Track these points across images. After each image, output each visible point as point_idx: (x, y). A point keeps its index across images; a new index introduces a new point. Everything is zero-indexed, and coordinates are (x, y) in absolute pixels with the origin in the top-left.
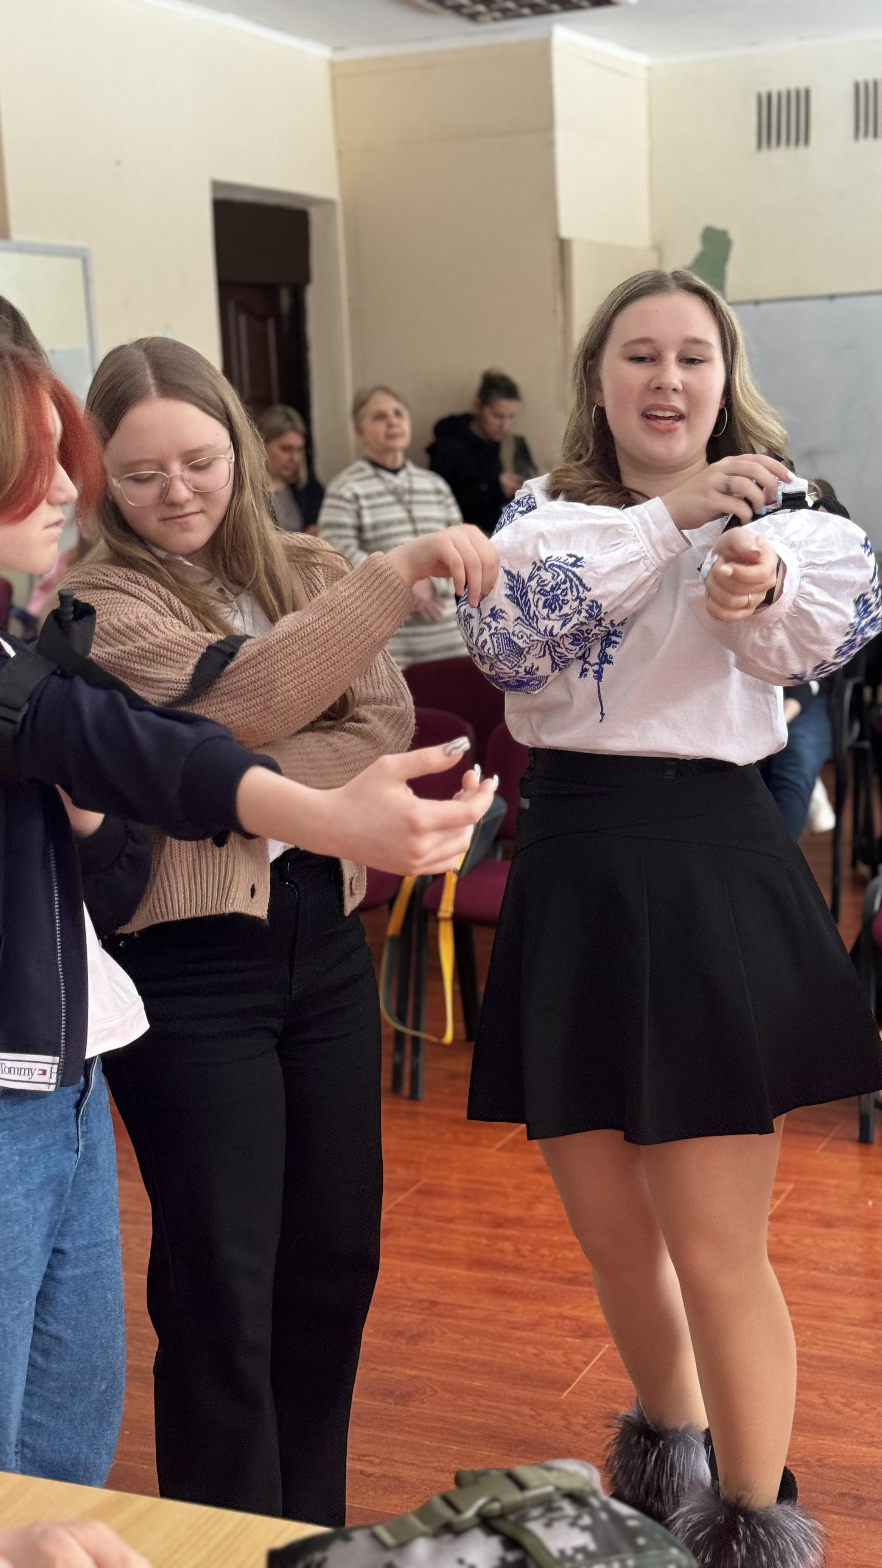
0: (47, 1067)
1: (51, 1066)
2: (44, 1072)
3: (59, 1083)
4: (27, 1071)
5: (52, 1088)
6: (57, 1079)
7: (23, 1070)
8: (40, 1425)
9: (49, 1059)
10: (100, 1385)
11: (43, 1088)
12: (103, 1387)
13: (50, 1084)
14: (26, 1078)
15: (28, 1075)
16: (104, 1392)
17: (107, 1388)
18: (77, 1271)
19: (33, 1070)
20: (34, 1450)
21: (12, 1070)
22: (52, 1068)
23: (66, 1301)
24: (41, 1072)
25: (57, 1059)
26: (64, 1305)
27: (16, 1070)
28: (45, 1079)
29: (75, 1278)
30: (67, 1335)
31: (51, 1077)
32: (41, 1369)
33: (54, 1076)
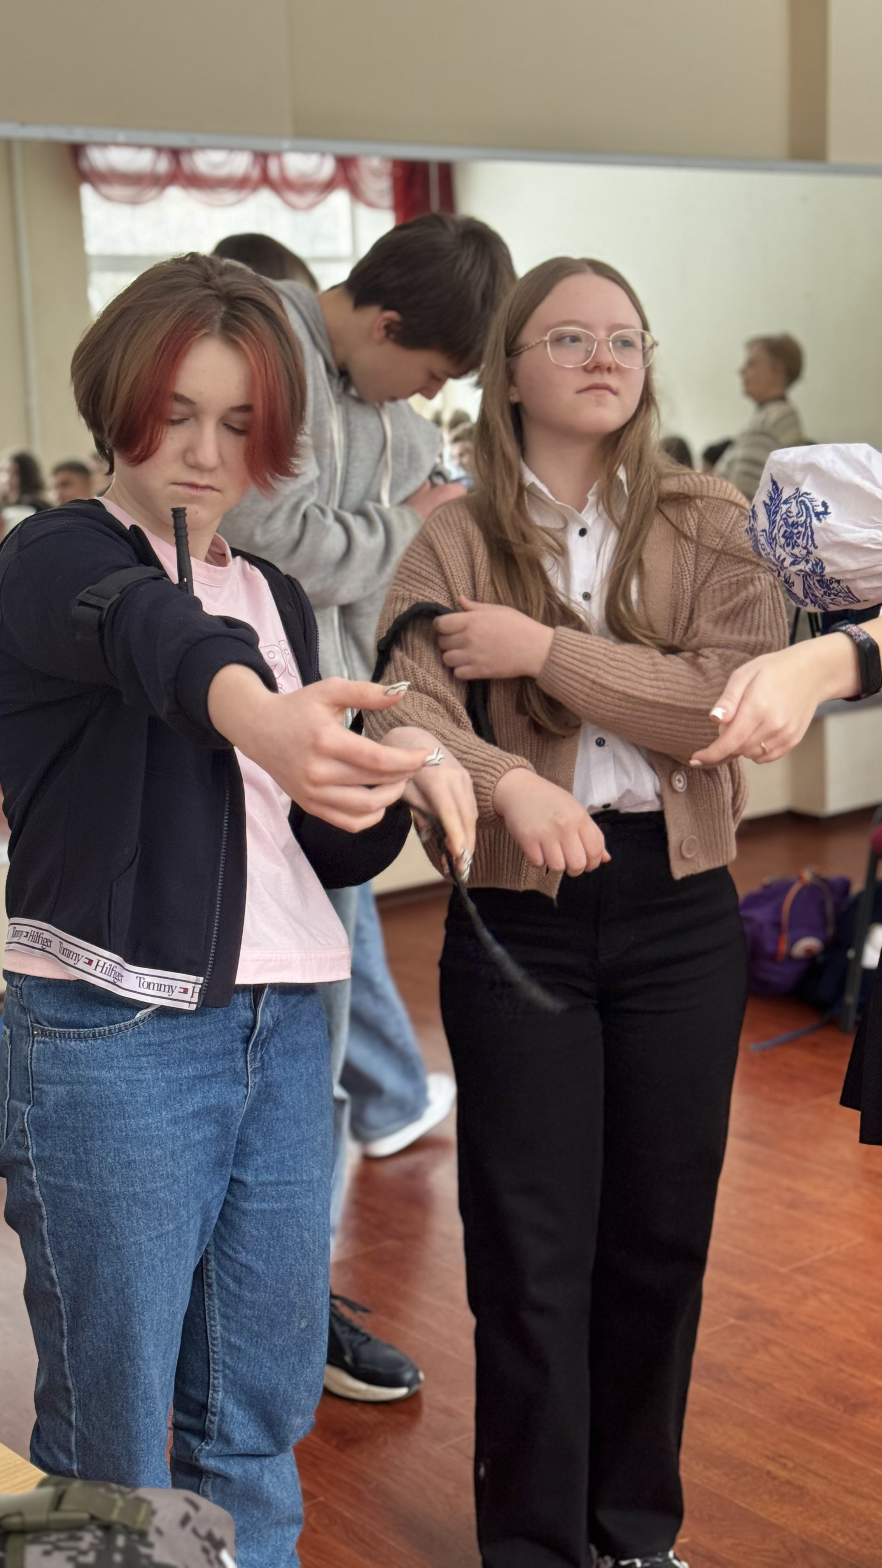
0: (190, 986)
1: (193, 985)
2: (186, 991)
3: (201, 1003)
4: (167, 987)
5: (193, 1007)
6: (199, 998)
7: (163, 987)
8: (239, 1349)
9: (193, 978)
10: (300, 1323)
11: (185, 1006)
12: (303, 1325)
13: (190, 1003)
14: (166, 995)
15: (168, 992)
16: (303, 1330)
17: (308, 1326)
18: (265, 1205)
19: (174, 988)
20: (234, 1372)
21: (152, 985)
22: (194, 987)
23: (255, 1233)
24: (182, 990)
25: (201, 979)
26: (252, 1236)
27: (156, 985)
28: (187, 997)
29: (263, 1211)
30: (259, 1266)
31: (192, 997)
32: (235, 1295)
33: (196, 996)
